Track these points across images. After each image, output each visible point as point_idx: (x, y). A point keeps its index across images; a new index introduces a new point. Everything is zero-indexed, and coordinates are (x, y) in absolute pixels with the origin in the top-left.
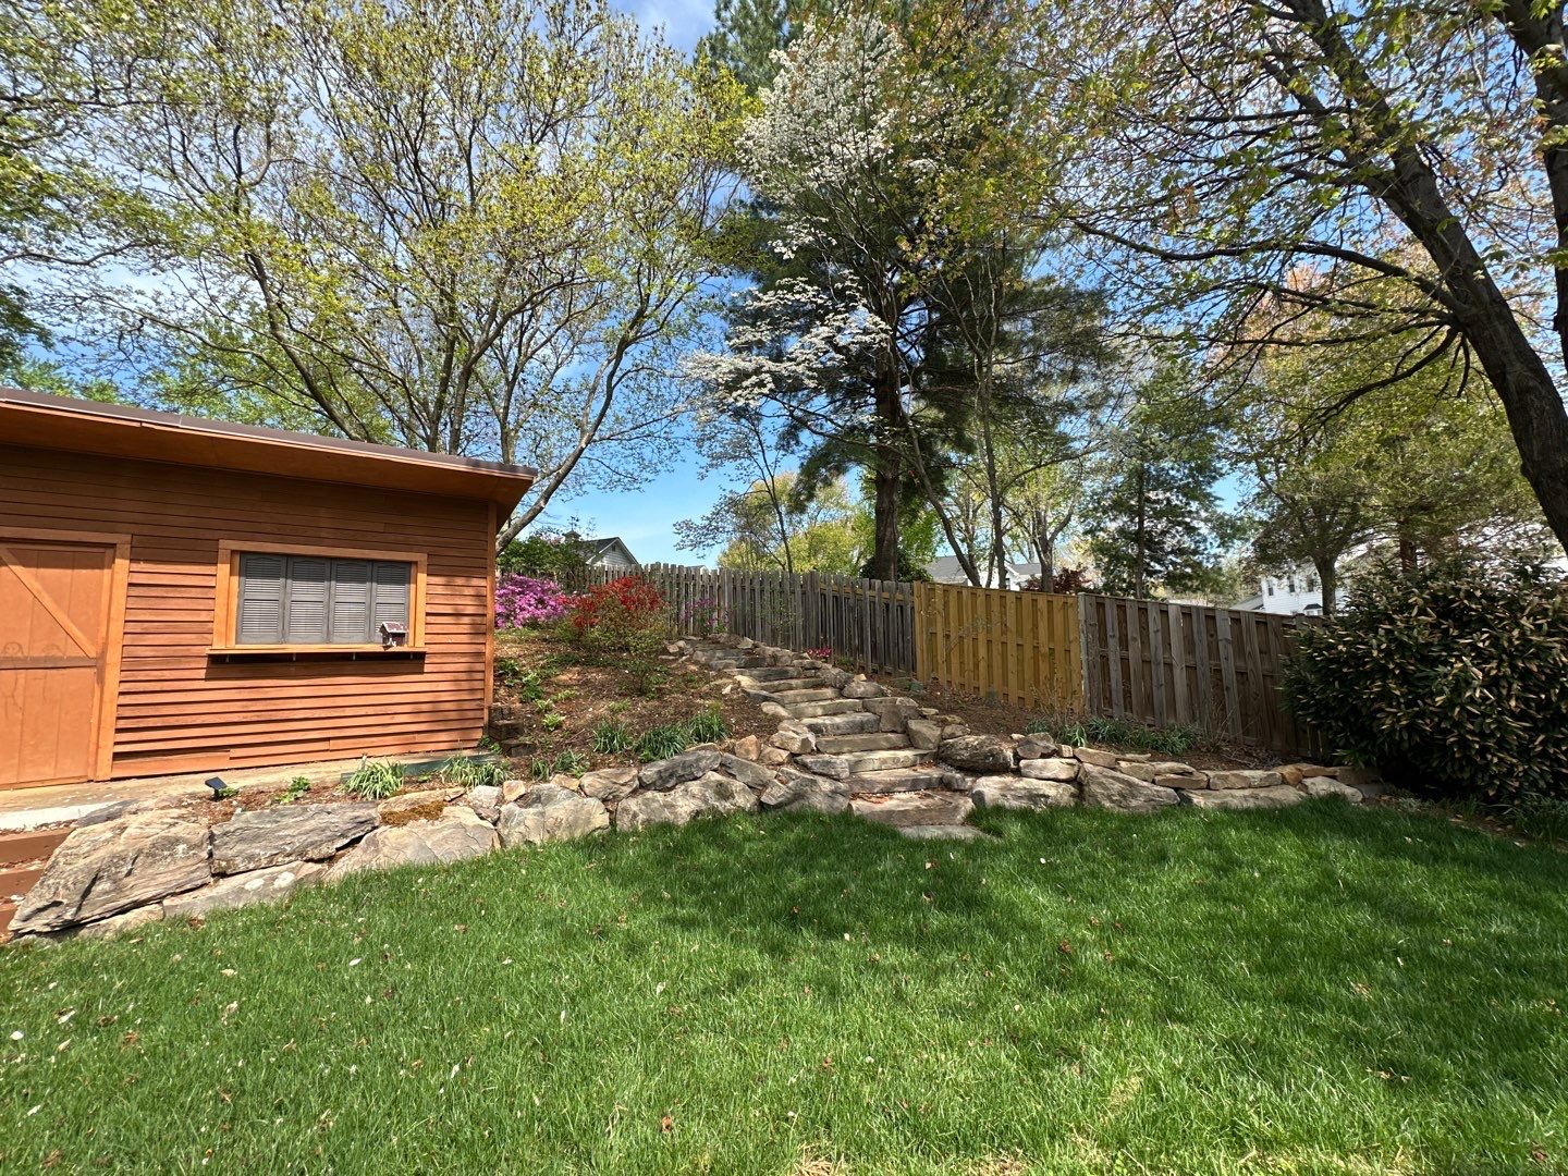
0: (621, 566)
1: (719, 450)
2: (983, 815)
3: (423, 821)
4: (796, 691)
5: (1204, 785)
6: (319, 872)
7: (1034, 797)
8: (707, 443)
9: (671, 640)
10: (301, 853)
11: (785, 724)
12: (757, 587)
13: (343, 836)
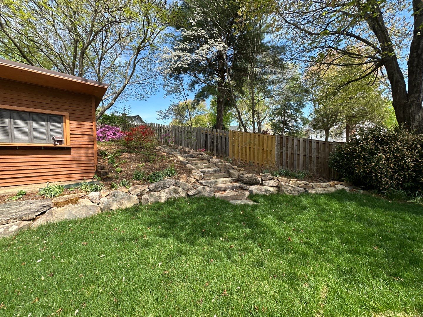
0: (140, 124)
1: (170, 89)
2: (252, 196)
3: (71, 205)
4: (196, 161)
5: (311, 187)
6: (29, 224)
7: (266, 191)
8: (166, 87)
9: (156, 146)
10: (21, 218)
11: (194, 171)
12: (183, 131)
13: (38, 211)
